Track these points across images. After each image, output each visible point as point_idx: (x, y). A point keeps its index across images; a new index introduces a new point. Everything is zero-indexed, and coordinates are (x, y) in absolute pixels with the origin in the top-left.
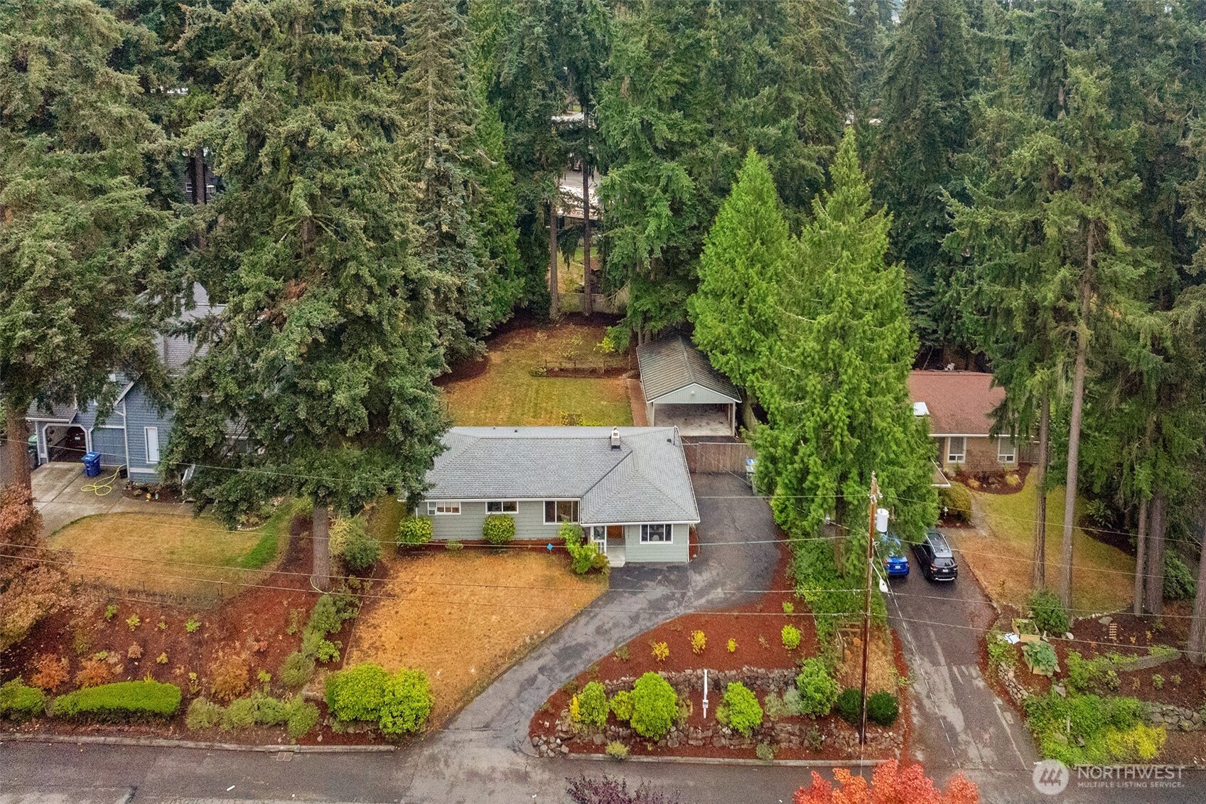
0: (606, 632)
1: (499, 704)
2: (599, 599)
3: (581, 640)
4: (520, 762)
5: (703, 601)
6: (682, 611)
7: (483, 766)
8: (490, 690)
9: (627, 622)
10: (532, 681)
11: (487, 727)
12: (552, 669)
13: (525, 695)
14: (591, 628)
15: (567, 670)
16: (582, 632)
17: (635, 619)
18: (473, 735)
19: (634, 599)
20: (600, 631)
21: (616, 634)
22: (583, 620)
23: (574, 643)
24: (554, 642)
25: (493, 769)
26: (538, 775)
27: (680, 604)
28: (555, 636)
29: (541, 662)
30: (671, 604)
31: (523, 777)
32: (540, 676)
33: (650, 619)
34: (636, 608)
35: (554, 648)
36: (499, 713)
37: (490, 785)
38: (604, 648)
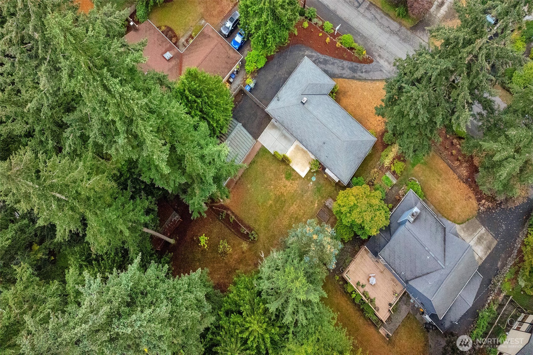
0: (342, 67)
1: (376, 73)
2: (336, 77)
3: (349, 71)
4: (378, 59)
5: (313, 54)
6: (321, 56)
7: (386, 63)
8: (375, 78)
9: (336, 64)
10: (366, 72)
11: (381, 70)
12: (360, 70)
13: (369, 70)
14: (344, 72)
15: (357, 67)
16: (347, 72)
17: (333, 64)
18: (385, 71)
19: (329, 69)
20: (343, 69)
21: (341, 64)
22: (344, 76)
23: (351, 72)
24: (354, 77)
25: (385, 61)
26: (376, 54)
27: (319, 58)
28: (353, 78)
29: (361, 74)
30: (321, 60)
31: (379, 56)
32: (364, 71)
33: (330, 60)
34: (330, 66)
35: (356, 75)
36: (377, 71)
37: (387, 59)
38: (346, 63)
